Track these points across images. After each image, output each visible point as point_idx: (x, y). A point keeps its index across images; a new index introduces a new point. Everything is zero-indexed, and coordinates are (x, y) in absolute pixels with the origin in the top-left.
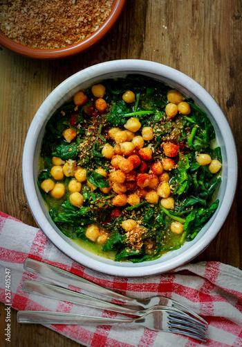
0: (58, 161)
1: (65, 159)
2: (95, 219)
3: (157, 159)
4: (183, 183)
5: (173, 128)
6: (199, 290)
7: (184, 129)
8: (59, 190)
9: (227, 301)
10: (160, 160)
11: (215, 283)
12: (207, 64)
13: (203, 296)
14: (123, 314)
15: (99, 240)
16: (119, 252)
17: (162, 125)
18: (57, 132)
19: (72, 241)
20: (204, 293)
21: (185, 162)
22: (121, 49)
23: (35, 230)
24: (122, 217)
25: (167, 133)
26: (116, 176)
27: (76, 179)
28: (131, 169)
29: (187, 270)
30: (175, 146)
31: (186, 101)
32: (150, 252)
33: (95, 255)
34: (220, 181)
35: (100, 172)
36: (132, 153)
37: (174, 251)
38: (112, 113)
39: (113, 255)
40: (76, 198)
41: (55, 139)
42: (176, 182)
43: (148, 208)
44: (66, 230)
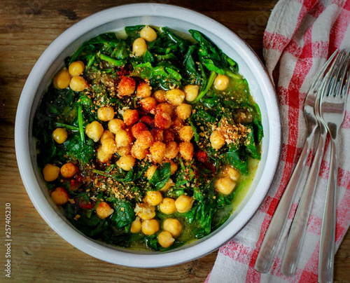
0: (136, 225)
1: (134, 217)
2: (208, 182)
3: (137, 104)
4: (168, 74)
5: (100, 83)
6: (298, 58)
7: (102, 70)
8: (171, 226)
9: (311, 26)
10: (139, 100)
11: (290, 39)
12: (23, 42)
13: (305, 54)
14: (324, 153)
15: (234, 178)
16: (250, 154)
17: (96, 97)
18: (101, 225)
19: (234, 212)
20: (300, 53)
21: (142, 68)
23: (220, 257)
24: (207, 148)
25: (106, 90)
26: (157, 153)
27: (159, 204)
28: (150, 134)
29: (273, 72)
30: (122, 81)
31: (68, 68)
32: (250, 117)
33: (252, 184)
34: (166, 29)
35: (151, 173)
36: (130, 134)
37: (250, 87)
38: (80, 157)
39: (254, 162)
40: (182, 204)
41: (109, 228)
42: (166, 82)
43: (196, 118)
44: (221, 218)
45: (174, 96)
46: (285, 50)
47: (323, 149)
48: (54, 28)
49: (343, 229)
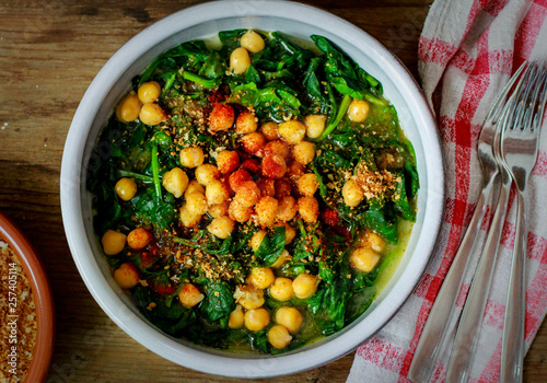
0: (236, 316)
1: (233, 305)
2: (340, 253)
3: (236, 142)
4: (281, 98)
5: (184, 113)
6: (468, 75)
7: (186, 95)
8: (286, 317)
9: (488, 29)
10: (239, 137)
11: (457, 47)
12: (72, 55)
13: (479, 68)
14: (508, 211)
15: (378, 249)
16: (400, 213)
17: (177, 133)
18: (185, 318)
19: (378, 297)
20: (472, 68)
21: (243, 91)
22: (40, 205)
23: (358, 361)
24: (337, 205)
25: (192, 123)
26: (266, 213)
27: (270, 287)
28: (255, 185)
29: (433, 94)
30: (215, 110)
31: (136, 90)
32: (400, 159)
33: (404, 255)
34: (276, 34)
35: (257, 242)
36: (227, 185)
37: (400, 116)
38: (155, 219)
39: (406, 225)
40: (302, 287)
41: (198, 322)
42: (279, 111)
43: (323, 161)
44: (358, 307)
45: (289, 131)
46: (449, 63)
47: (506, 205)
48: (117, 35)
49: (536, 320)
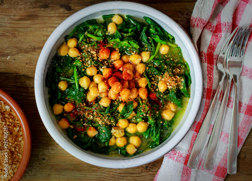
0: (112, 141)
1: (111, 136)
2: (157, 112)
3: (111, 64)
4: (130, 45)
5: (88, 52)
6: (212, 33)
7: (88, 44)
8: (134, 141)
9: (221, 12)
10: (112, 62)
11: (207, 21)
12: (38, 26)
13: (217, 30)
14: (230, 92)
15: (174, 110)
16: (183, 94)
17: (85, 60)
18: (90, 142)
19: (174, 131)
20: (214, 29)
21: (114, 42)
22: (25, 92)
23: (166, 160)
24: (156, 91)
25: (92, 56)
26: (124, 96)
27: (127, 127)
28: (120, 84)
29: (197, 42)
30: (101, 50)
31: (67, 42)
32: (183, 71)
33: (185, 113)
34: (129, 16)
35: (121, 108)
36: (107, 84)
37: (183, 52)
38: (76, 99)
39: (186, 99)
40: (141, 127)
41: (95, 143)
42: (130, 50)
43: (149, 72)
44: (165, 135)
45: (134, 59)
46: (204, 28)
47: (229, 88)
48: (57, 17)
49: (242, 139)
